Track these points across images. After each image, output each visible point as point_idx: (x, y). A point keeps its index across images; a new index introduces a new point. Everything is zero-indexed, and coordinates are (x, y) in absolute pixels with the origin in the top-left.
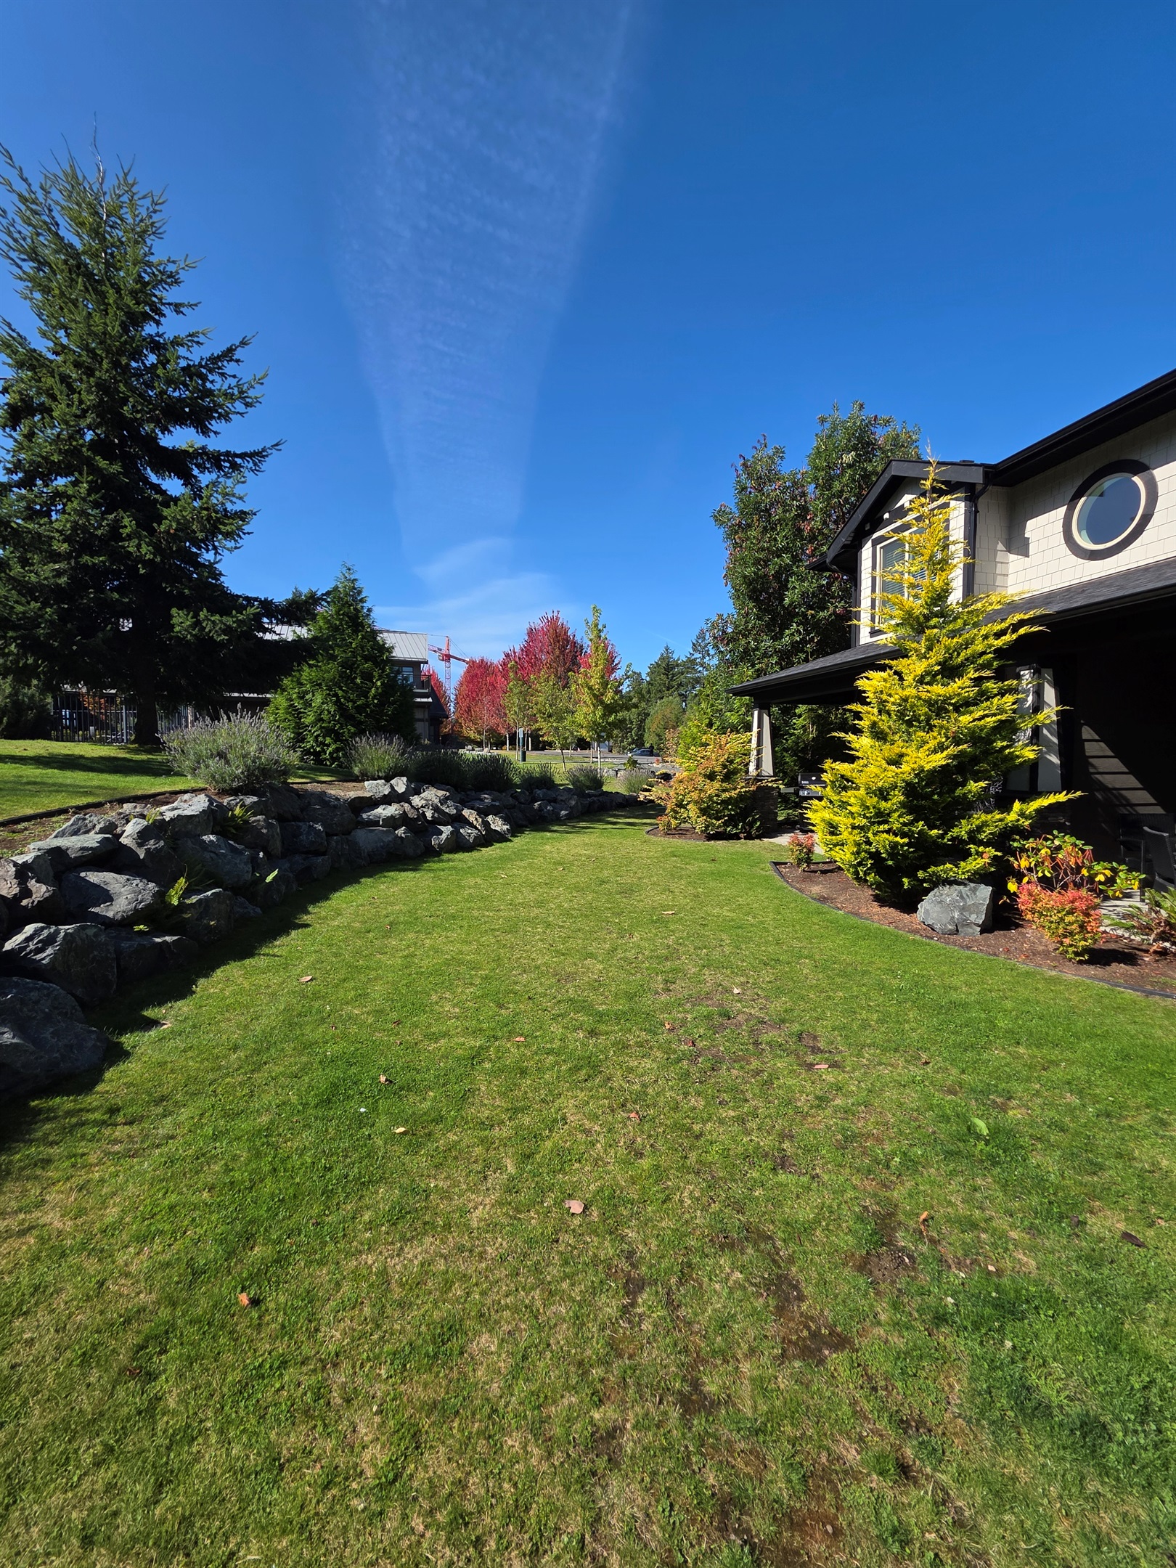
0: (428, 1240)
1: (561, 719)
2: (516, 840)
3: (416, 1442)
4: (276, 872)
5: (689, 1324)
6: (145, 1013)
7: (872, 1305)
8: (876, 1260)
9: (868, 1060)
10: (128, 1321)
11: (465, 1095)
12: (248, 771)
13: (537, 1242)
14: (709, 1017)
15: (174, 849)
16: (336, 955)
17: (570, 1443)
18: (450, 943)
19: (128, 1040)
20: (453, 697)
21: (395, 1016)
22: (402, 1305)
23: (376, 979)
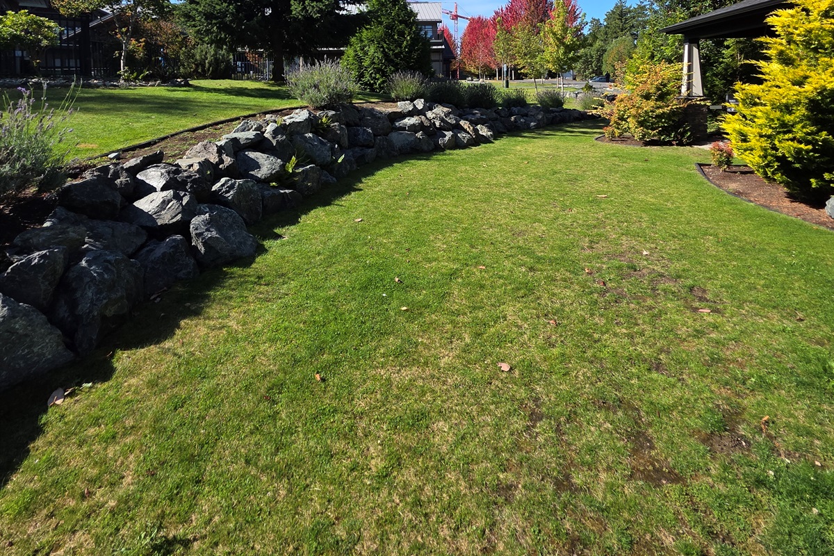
0: (414, 369)
1: (535, 57)
2: (496, 142)
3: (399, 463)
4: (343, 156)
5: (570, 444)
6: (275, 231)
7: (707, 464)
8: (718, 439)
9: (748, 311)
10: (265, 376)
11: (444, 295)
12: (330, 95)
13: (478, 381)
14: (619, 268)
15: (290, 141)
16: (376, 208)
17: (483, 485)
18: (444, 206)
19: (267, 243)
20: (459, 44)
21: (407, 245)
22: (398, 397)
23: (397, 223)
